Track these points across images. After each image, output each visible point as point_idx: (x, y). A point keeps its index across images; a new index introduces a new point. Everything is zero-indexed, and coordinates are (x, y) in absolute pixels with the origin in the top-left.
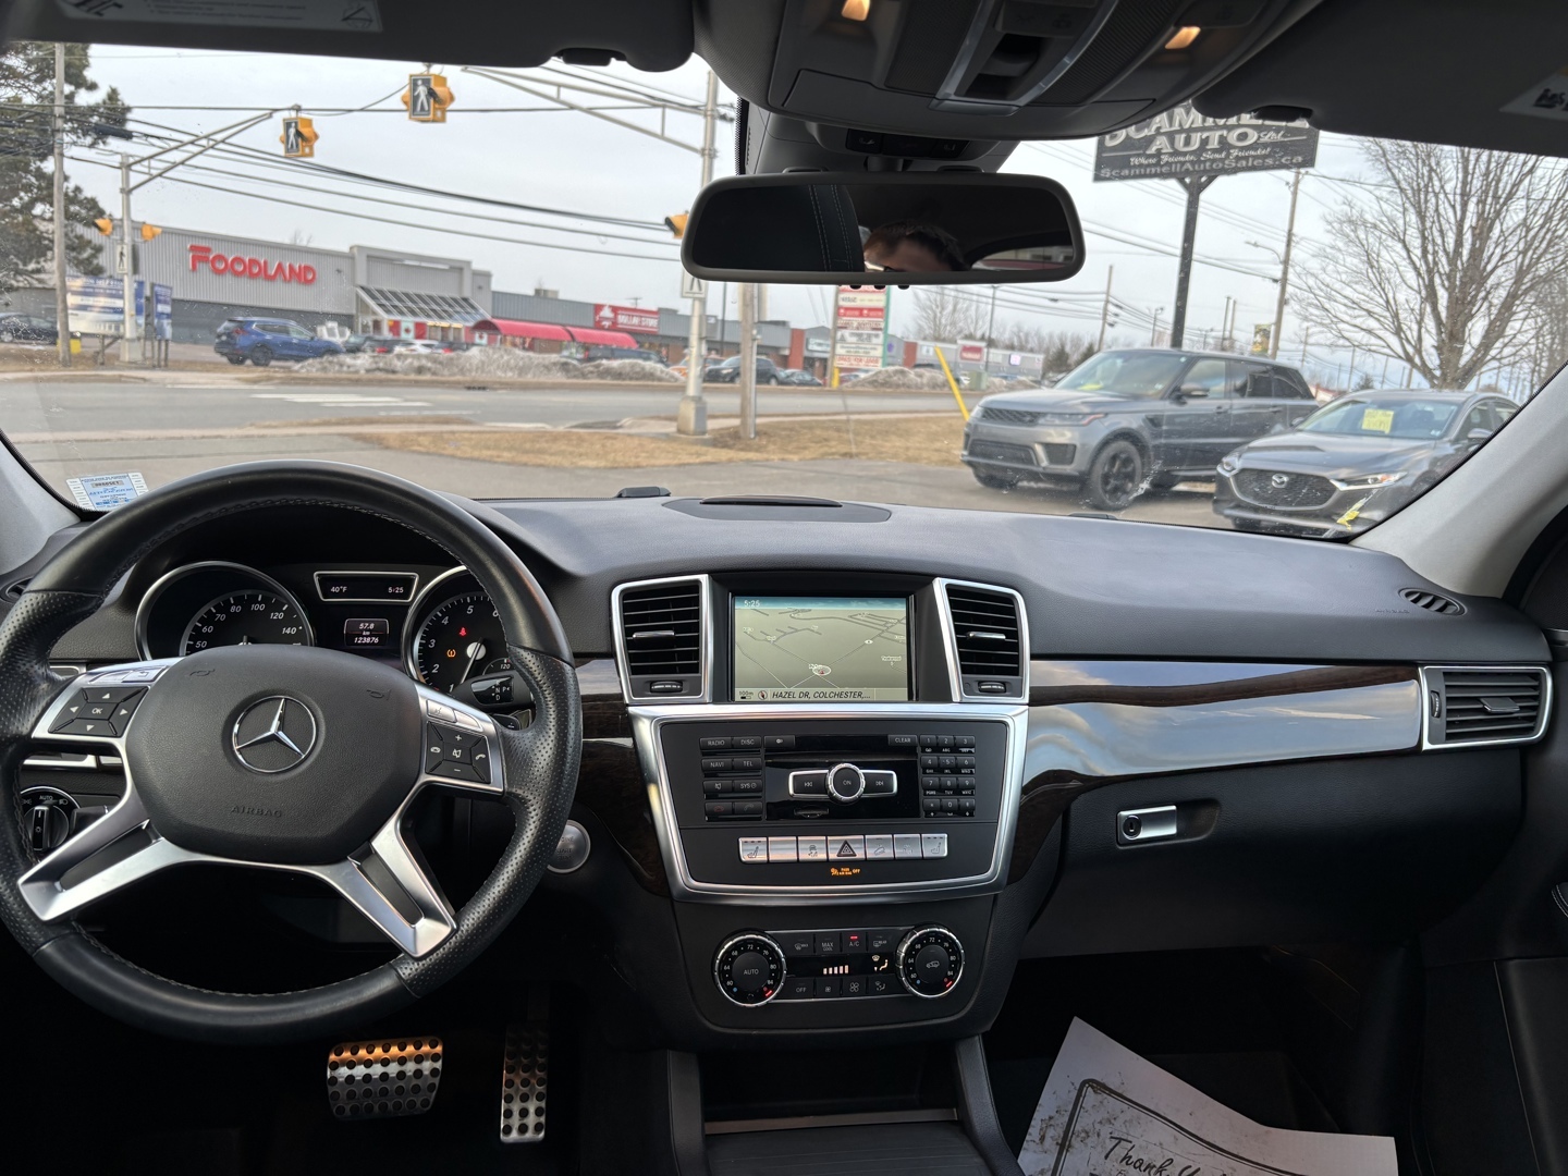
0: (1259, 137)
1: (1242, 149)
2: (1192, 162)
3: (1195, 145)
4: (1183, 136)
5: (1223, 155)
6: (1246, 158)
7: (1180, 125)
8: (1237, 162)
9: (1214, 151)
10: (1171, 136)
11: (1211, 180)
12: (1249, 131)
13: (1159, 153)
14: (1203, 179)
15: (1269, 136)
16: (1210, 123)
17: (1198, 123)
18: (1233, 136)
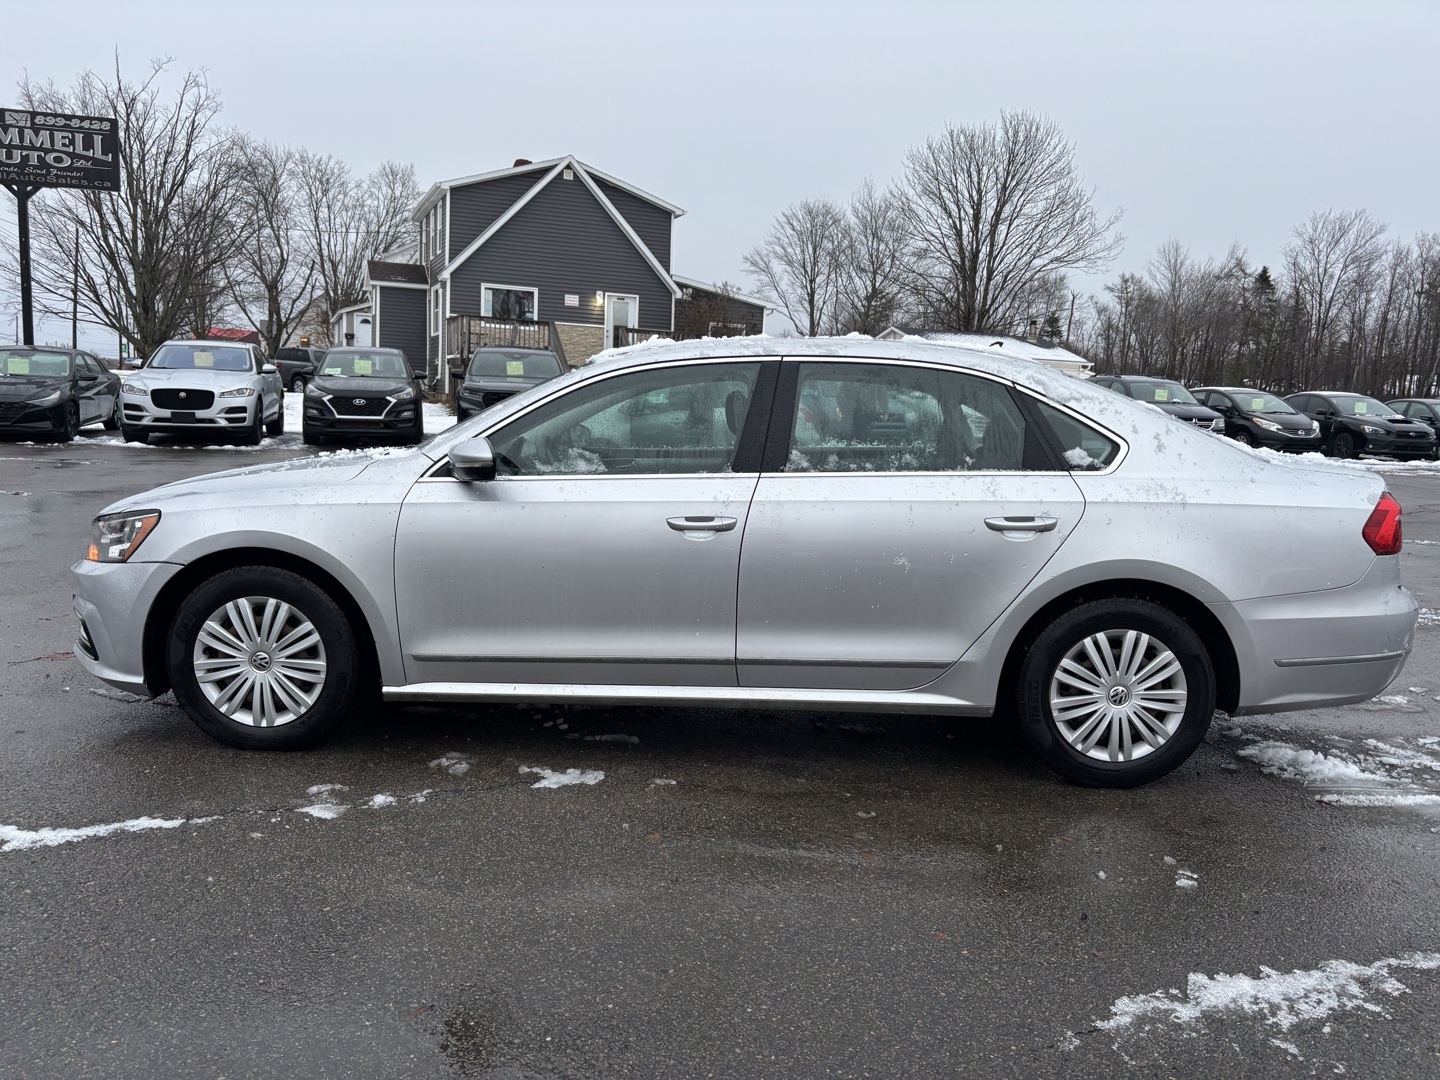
0: (72, 163)
1: (59, 169)
2: (16, 174)
3: (17, 160)
5: (44, 172)
6: (65, 177)
8: (57, 179)
9: (35, 167)
11: (36, 189)
12: (63, 156)
14: (29, 188)
15: (81, 163)
16: (27, 143)
17: (16, 141)
18: (50, 158)
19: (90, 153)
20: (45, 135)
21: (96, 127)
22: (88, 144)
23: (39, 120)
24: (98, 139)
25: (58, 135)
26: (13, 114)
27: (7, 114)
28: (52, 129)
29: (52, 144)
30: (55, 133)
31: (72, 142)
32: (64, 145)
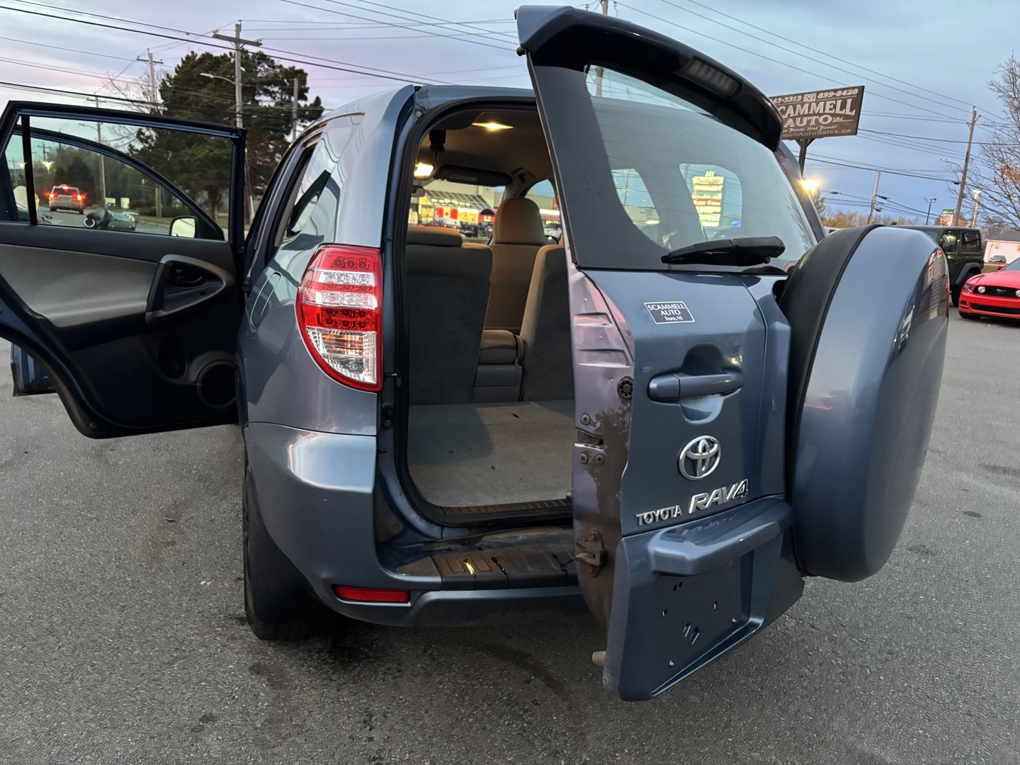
0: (832, 120)
1: (825, 125)
2: (803, 132)
3: (804, 123)
4: (800, 119)
5: (817, 128)
6: (826, 130)
7: (799, 113)
8: (823, 132)
9: (813, 126)
10: (794, 118)
11: (811, 141)
12: (828, 116)
13: (789, 126)
14: (808, 140)
15: (838, 119)
16: (811, 112)
17: (806, 112)
18: (821, 120)
19: (843, 112)
20: (822, 104)
21: (850, 94)
22: (843, 107)
23: (821, 95)
24: (849, 101)
25: (828, 103)
26: (808, 95)
27: (805, 95)
28: (825, 100)
29: (824, 110)
30: (827, 102)
31: (835, 107)
32: (830, 109)
